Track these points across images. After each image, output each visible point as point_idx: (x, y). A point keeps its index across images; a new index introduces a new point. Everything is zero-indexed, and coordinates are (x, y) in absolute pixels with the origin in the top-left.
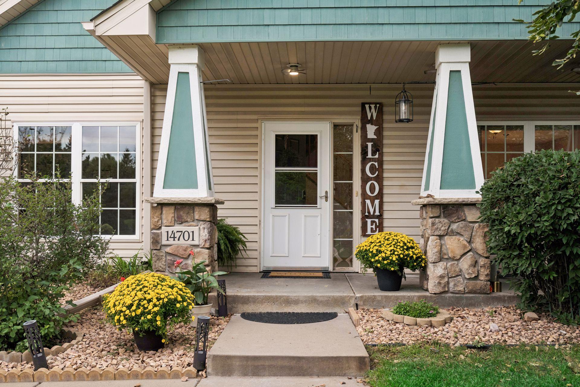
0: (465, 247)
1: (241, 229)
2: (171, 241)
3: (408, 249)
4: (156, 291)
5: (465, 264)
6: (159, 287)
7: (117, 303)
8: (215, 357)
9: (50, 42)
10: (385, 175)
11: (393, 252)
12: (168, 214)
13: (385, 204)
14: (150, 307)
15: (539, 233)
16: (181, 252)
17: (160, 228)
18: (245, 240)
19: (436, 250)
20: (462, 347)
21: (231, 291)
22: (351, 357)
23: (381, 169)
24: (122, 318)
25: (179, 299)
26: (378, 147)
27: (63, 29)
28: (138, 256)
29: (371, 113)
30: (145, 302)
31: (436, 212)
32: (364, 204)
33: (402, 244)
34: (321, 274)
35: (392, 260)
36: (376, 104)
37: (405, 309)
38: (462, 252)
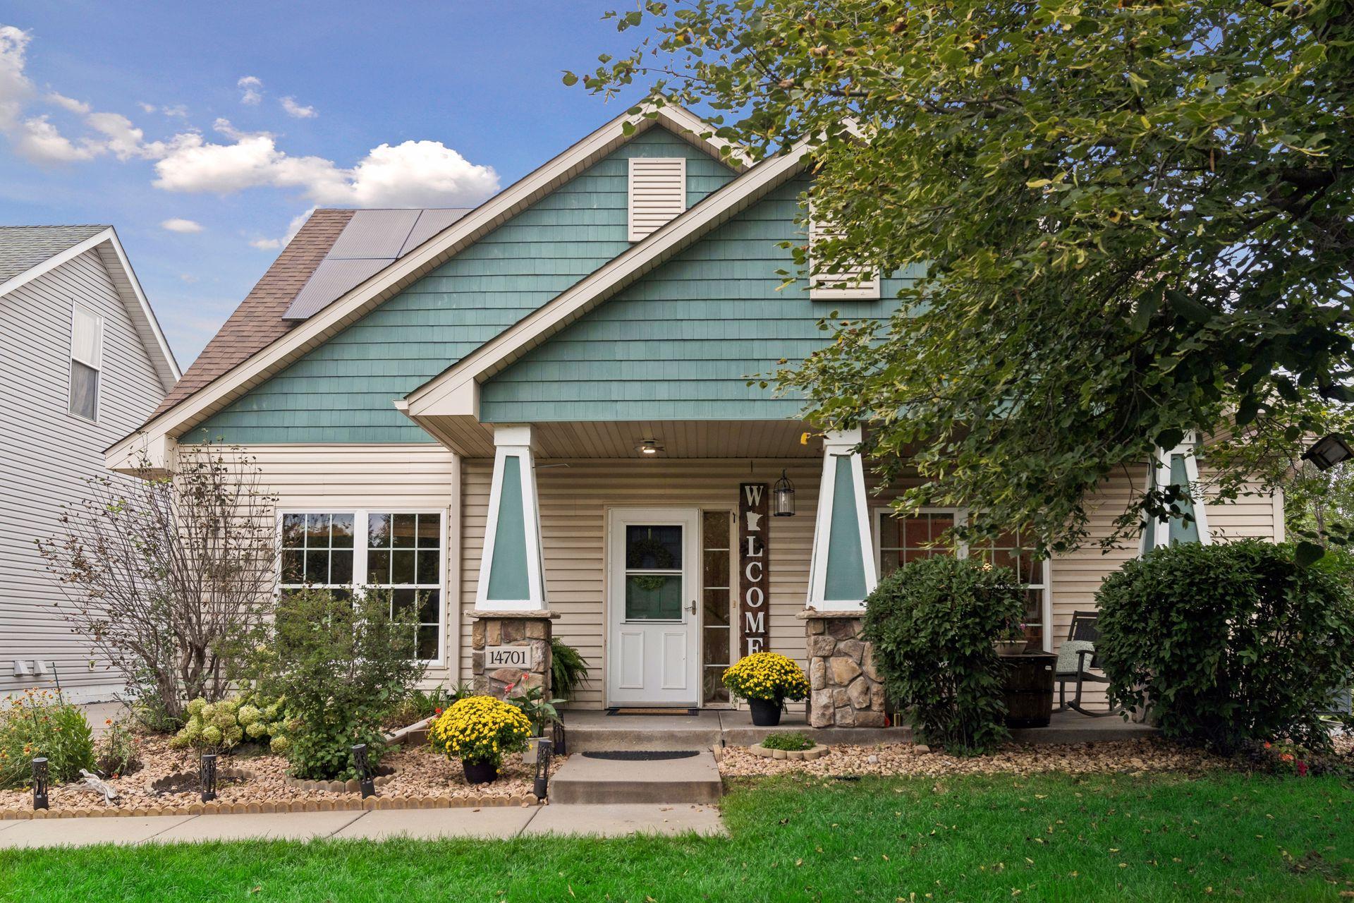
0: (854, 670)
1: (581, 652)
2: (497, 664)
3: (786, 673)
4: (492, 714)
5: (854, 691)
6: (494, 710)
7: (449, 728)
8: (558, 784)
9: (327, 402)
10: (772, 579)
11: (767, 677)
12: (493, 631)
13: (772, 618)
14: (486, 732)
15: (917, 650)
16: (509, 677)
17: (483, 648)
18: (586, 666)
19: (819, 674)
20: (830, 778)
21: (569, 727)
22: (702, 783)
23: (766, 571)
24: (455, 744)
25: (516, 724)
26: (762, 542)
27: (344, 385)
28: (443, 688)
29: (754, 497)
30: (480, 726)
31: (820, 627)
32: (743, 617)
33: (778, 668)
34: (686, 711)
35: (765, 687)
36: (759, 485)
37: (775, 742)
38: (851, 676)
